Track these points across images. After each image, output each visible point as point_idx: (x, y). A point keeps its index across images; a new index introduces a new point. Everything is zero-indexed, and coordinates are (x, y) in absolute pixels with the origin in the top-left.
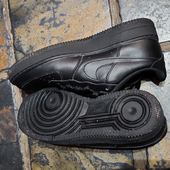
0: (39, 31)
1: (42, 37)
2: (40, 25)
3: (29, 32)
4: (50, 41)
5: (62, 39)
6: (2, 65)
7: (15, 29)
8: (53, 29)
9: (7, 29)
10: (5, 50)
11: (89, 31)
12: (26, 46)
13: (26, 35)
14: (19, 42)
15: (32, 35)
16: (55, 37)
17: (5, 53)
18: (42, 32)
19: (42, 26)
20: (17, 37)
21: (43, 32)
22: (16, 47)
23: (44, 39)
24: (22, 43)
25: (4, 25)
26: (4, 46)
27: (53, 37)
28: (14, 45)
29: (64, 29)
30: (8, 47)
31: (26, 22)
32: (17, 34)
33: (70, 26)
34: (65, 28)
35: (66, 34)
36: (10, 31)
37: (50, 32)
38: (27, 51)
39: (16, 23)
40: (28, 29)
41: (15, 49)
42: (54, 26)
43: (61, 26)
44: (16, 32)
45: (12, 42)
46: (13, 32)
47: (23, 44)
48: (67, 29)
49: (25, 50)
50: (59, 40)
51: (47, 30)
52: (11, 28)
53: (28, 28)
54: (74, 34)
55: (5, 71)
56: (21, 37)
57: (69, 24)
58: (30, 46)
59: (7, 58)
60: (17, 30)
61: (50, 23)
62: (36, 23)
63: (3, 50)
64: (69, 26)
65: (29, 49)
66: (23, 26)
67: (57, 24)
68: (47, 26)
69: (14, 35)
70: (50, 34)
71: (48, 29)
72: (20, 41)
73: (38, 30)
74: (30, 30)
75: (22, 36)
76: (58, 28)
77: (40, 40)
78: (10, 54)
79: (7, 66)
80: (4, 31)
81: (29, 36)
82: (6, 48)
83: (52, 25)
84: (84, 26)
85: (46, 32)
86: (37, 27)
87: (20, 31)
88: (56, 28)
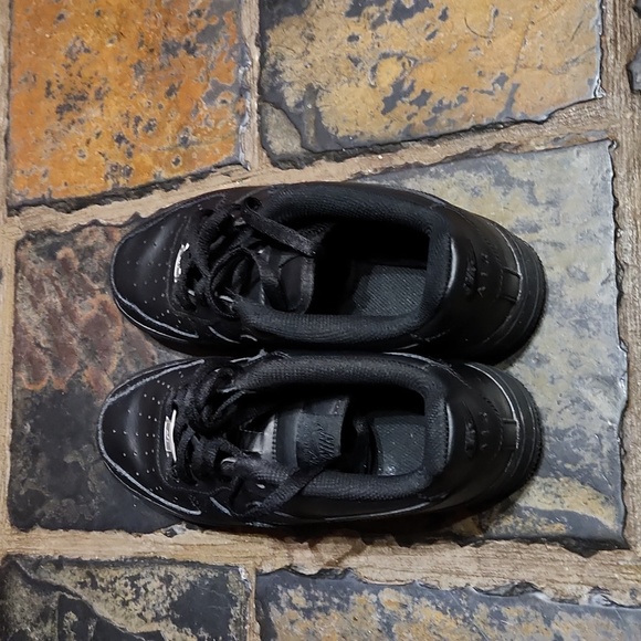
0: (342, 34)
1: (349, 57)
2: (349, 14)
3: (311, 39)
4: (374, 69)
5: (416, 61)
6: (217, 150)
7: (269, 33)
8: (391, 27)
9: (246, 31)
10: (230, 102)
11: (515, 29)
12: (297, 86)
13: (299, 50)
14: (276, 73)
15: (319, 51)
16: (394, 55)
17: (229, 110)
18: (353, 38)
19: (356, 19)
20: (272, 59)
21: (357, 38)
22: (266, 89)
23: (356, 62)
24: (287, 76)
25: (237, 19)
26: (231, 89)
27: (385, 56)
28: (259, 84)
29: (428, 26)
30: (243, 91)
31: (306, 8)
32: (273, 48)
33: (448, 13)
34: (428, 22)
35: (431, 42)
36: (254, 37)
37: (377, 37)
38: (298, 105)
39: (275, 12)
40: (308, 31)
41: (262, 99)
42: (391, 19)
43: (418, 16)
44: (271, 40)
45: (256, 76)
46: (262, 41)
47: (287, 80)
48: (436, 27)
49: (290, 102)
50: (404, 64)
51: (370, 32)
52: (256, 30)
53: (309, 25)
54: (460, 41)
55: (223, 170)
56: (283, 59)
57: (447, 8)
58: (310, 87)
59: (233, 128)
60: (274, 35)
61: (382, 9)
62: (338, 10)
63: (224, 102)
64: (444, 17)
65: (304, 98)
66: (295, 20)
67: (404, 7)
68: (372, 16)
69: (263, 51)
70: (376, 46)
71: (374, 26)
72: (281, 72)
73: (339, 31)
74: (314, 33)
75: (289, 53)
76: (408, 22)
77: (343, 64)
78: (243, 116)
79: (232, 153)
80: (233, 41)
81: (309, 53)
82: (235, 95)
83: (389, 14)
84: (497, 13)
85: (366, 38)
86: (339, 21)
87: (285, 36)
88: (400, 22)
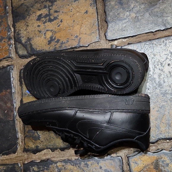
0: (36, 25)
1: (38, 31)
2: (37, 20)
3: (28, 26)
4: (45, 34)
5: (55, 32)
6: (3, 54)
7: (16, 24)
8: (48, 24)
9: (9, 23)
10: (6, 41)
11: (79, 25)
12: (25, 38)
13: (25, 29)
14: (19, 34)
15: (30, 29)
16: (50, 30)
17: (6, 44)
18: (39, 26)
19: (39, 21)
20: (17, 31)
21: (40, 26)
22: (16, 38)
23: (40, 32)
24: (22, 35)
25: (7, 20)
26: (6, 38)
27: (47, 30)
28: (14, 37)
30: (10, 39)
31: (26, 18)
32: (17, 28)
33: (62, 21)
34: (58, 23)
35: (59, 27)
36: (12, 25)
37: (45, 26)
38: (26, 42)
39: (17, 19)
40: (26, 24)
41: (15, 41)
42: (48, 21)
43: (55, 21)
44: (17, 26)
45: (13, 35)
46: (14, 26)
47: (22, 36)
48: (60, 24)
49: (23, 42)
50: (52, 33)
51: (43, 24)
52: (12, 23)
53: (27, 22)
54: (66, 27)
55: (6, 59)
56: (20, 31)
57: (62, 19)
58: (28, 38)
59: (8, 48)
61: (46, 19)
62: (34, 19)
63: (4, 41)
64: (61, 21)
65: (27, 40)
66: (23, 21)
67: (51, 19)
68: (43, 21)
69: (14, 28)
70: (45, 28)
71: (44, 23)
73: (35, 24)
74: (28, 24)
75: (22, 29)
76: (53, 23)
77: (37, 32)
78: (10, 45)
79: (8, 55)
80: (6, 26)
81: (27, 29)
82: (7, 40)
83: (48, 20)
84: (74, 21)
85: (42, 26)
86: (35, 22)
87: (20, 25)
88: (51, 23)
